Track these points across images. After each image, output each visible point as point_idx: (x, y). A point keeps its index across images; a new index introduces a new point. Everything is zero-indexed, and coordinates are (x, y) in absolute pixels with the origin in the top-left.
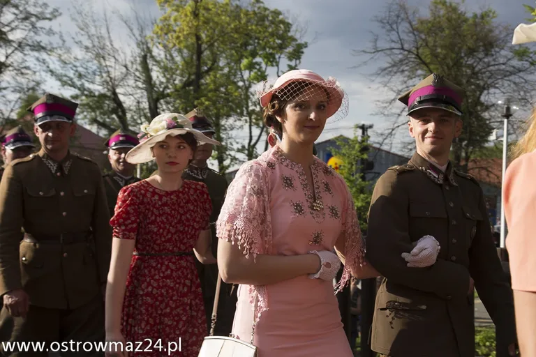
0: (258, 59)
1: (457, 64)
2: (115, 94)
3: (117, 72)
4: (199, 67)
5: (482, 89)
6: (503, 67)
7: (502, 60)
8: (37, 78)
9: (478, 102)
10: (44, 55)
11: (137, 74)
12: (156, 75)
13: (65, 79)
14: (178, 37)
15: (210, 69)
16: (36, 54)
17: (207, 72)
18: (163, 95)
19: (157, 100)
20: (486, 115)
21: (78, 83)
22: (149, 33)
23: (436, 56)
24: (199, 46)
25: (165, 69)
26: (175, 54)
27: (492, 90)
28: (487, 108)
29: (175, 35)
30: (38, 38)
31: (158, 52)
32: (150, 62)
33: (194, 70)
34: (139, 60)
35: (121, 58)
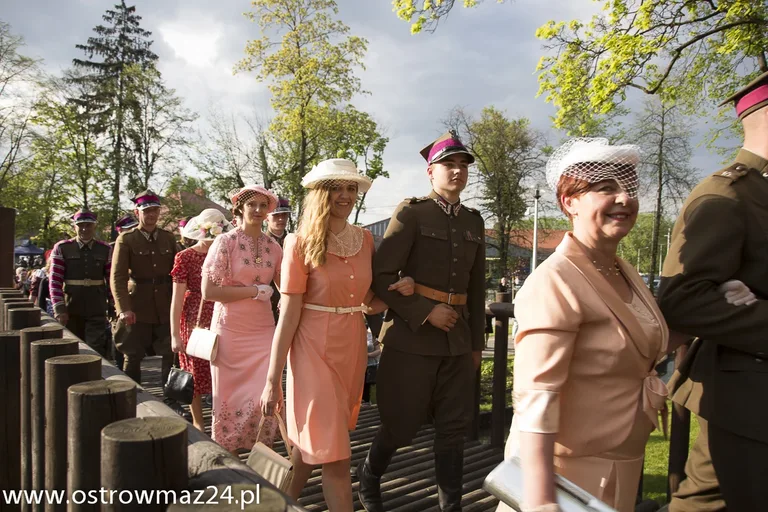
0: (351, 150)
1: (502, 157)
2: (238, 176)
3: (241, 160)
4: (304, 156)
5: (520, 176)
6: (534, 160)
7: (533, 155)
8: (180, 165)
9: (517, 186)
10: (185, 148)
11: (256, 161)
12: (271, 162)
13: (201, 165)
14: (288, 133)
15: (312, 158)
16: (180, 146)
17: (310, 159)
18: (275, 178)
19: (271, 181)
20: (523, 196)
21: (211, 169)
22: (266, 130)
23: (486, 150)
24: (304, 140)
25: (278, 157)
26: (285, 146)
27: (527, 177)
28: (524, 191)
29: (286, 131)
30: (182, 135)
31: (273, 144)
32: (266, 151)
33: (300, 158)
34: (258, 150)
35: (244, 149)
